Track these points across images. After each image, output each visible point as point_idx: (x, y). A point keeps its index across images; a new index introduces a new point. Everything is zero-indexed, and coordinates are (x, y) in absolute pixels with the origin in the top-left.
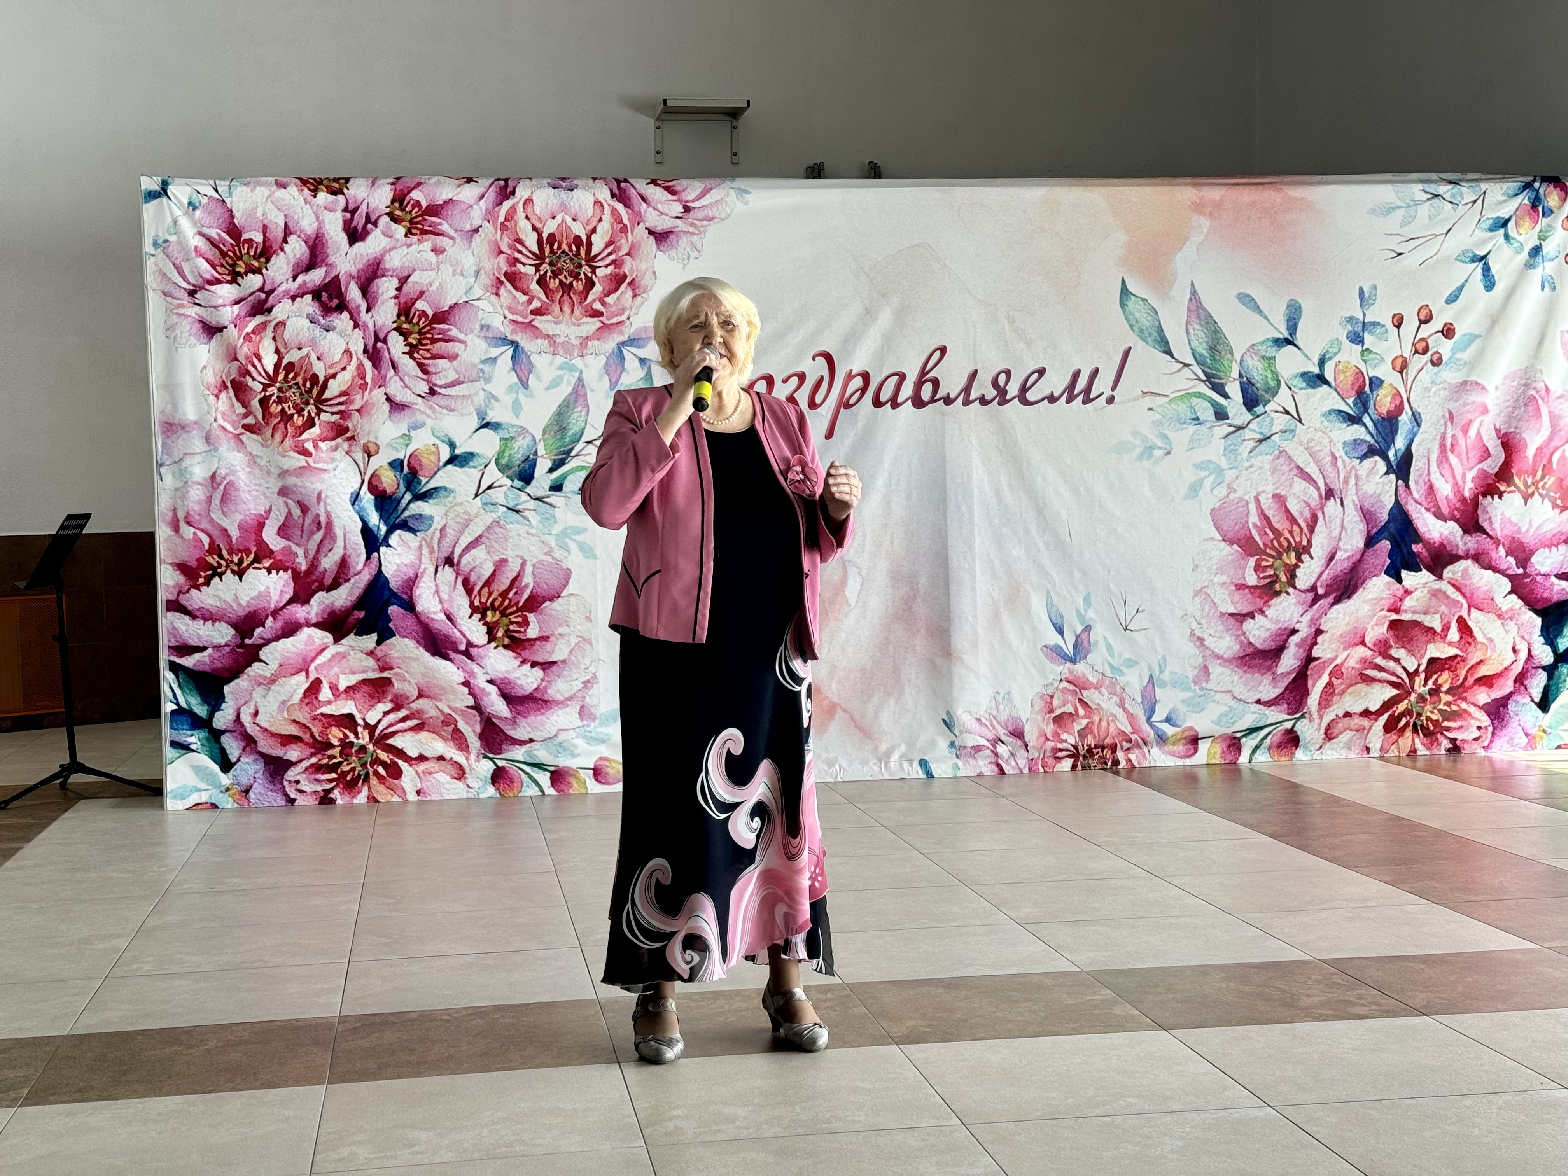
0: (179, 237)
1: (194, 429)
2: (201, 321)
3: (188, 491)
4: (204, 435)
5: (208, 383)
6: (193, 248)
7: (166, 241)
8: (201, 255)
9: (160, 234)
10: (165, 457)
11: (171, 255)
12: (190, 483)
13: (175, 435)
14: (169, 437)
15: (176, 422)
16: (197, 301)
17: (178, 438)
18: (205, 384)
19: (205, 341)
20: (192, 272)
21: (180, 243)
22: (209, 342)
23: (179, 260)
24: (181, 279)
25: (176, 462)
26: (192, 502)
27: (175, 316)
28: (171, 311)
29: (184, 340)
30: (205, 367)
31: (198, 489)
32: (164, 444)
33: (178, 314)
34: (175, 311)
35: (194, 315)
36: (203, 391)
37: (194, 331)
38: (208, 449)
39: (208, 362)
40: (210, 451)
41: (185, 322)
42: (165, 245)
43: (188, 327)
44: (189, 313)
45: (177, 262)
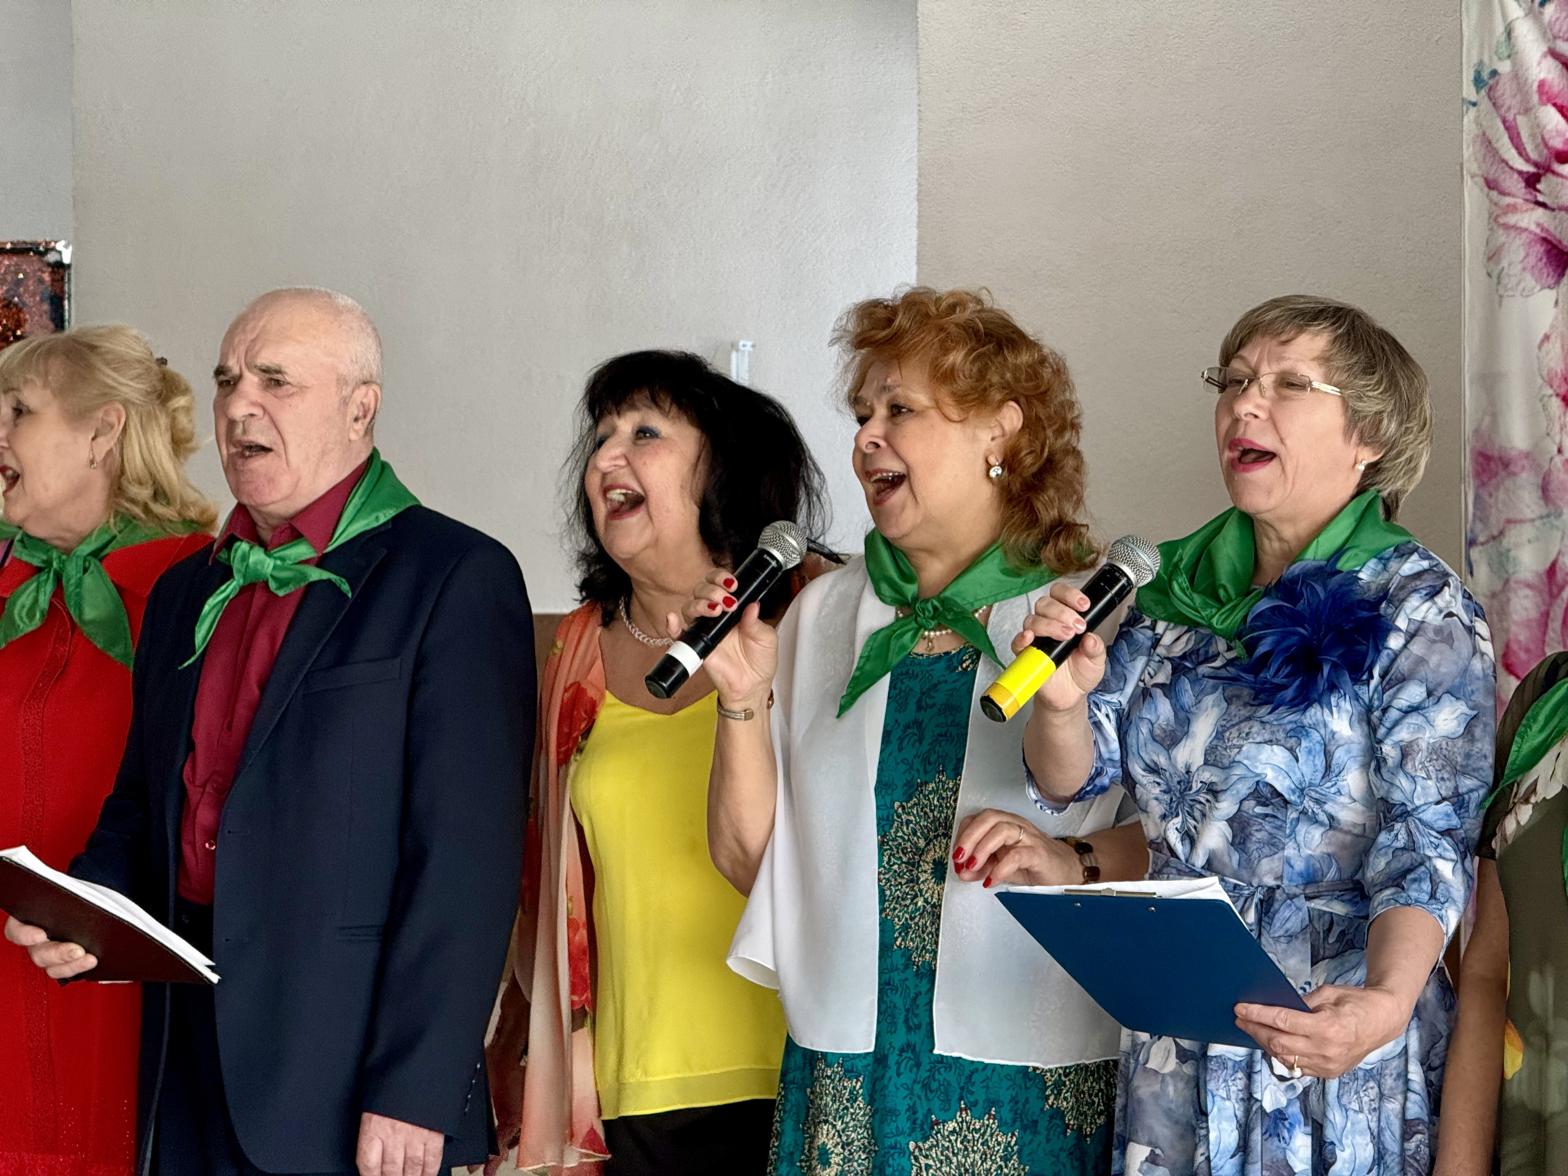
0: (1514, 65)
1: (1523, 468)
2: (1545, 240)
3: (1508, 600)
4: (1540, 481)
5: (1550, 370)
6: (1535, 86)
7: (1494, 73)
8: (1549, 100)
9: (1486, 60)
10: (1479, 526)
11: (1500, 102)
12: (1512, 584)
13: (1494, 481)
14: (1483, 484)
15: (1496, 454)
16: (1541, 198)
17: (1497, 488)
18: (1545, 373)
19: (1551, 281)
20: (1533, 136)
21: (1517, 76)
22: (1558, 282)
23: (1513, 111)
24: (1514, 152)
25: (1494, 538)
26: (1515, 622)
27: (1501, 231)
28: (1495, 220)
29: (1514, 281)
30: (1547, 337)
31: (1527, 597)
32: (1477, 497)
33: (1507, 227)
34: (1502, 220)
35: (1533, 227)
36: (1541, 388)
37: (1532, 260)
38: (1544, 512)
39: (1552, 326)
40: (1548, 516)
41: (1518, 242)
42: (1491, 82)
43: (1522, 254)
44: (1524, 224)
45: (1510, 116)
